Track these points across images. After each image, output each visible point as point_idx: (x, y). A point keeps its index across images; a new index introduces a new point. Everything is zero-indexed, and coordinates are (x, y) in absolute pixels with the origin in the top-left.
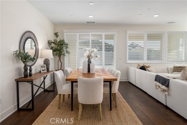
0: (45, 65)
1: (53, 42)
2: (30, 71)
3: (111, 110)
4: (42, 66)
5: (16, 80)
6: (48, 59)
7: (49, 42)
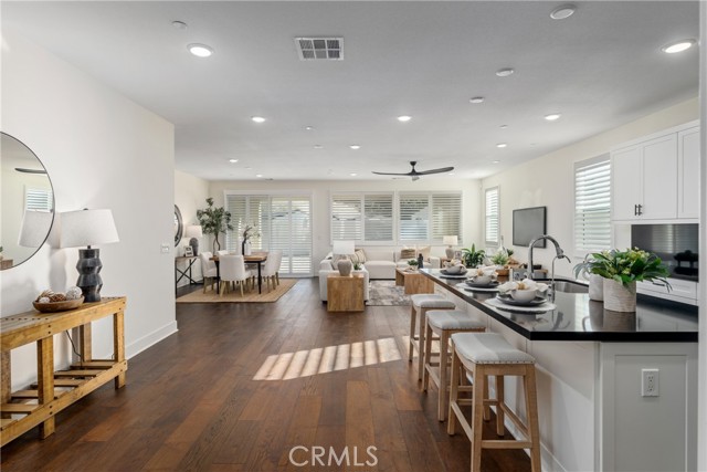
0: (191, 248)
1: (205, 213)
6: (196, 239)
7: (199, 214)
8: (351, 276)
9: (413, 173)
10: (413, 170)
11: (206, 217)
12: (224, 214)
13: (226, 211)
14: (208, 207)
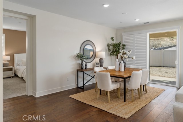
0: (99, 63)
1: (111, 45)
2: (86, 65)
3: (125, 101)
4: (97, 64)
5: (77, 70)
6: (102, 58)
7: (108, 46)
12: (121, 45)
13: (123, 44)
14: (112, 42)
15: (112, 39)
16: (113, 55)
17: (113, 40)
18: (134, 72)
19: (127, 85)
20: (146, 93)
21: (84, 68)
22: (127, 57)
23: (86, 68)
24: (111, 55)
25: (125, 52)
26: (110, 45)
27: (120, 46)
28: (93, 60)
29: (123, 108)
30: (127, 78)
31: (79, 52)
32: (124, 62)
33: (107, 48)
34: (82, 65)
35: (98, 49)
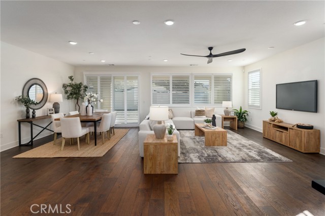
0: (53, 109)
2: (34, 113)
3: (96, 145)
4: (49, 110)
5: (18, 120)
6: (57, 103)
7: (65, 86)
8: (166, 140)
9: (211, 56)
10: (211, 54)
11: (69, 89)
12: (82, 86)
13: (84, 85)
14: (71, 82)
15: (71, 78)
16: (72, 98)
17: (72, 80)
18: (105, 114)
19: (97, 128)
20: (114, 134)
21: (31, 117)
22: (94, 100)
23: (33, 117)
24: (68, 98)
25: (92, 95)
26: (68, 86)
27: (80, 87)
28: (44, 105)
29: (96, 150)
30: (98, 121)
31: (21, 94)
32: (92, 106)
33: (63, 90)
34: (28, 112)
35: (50, 91)
